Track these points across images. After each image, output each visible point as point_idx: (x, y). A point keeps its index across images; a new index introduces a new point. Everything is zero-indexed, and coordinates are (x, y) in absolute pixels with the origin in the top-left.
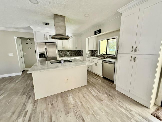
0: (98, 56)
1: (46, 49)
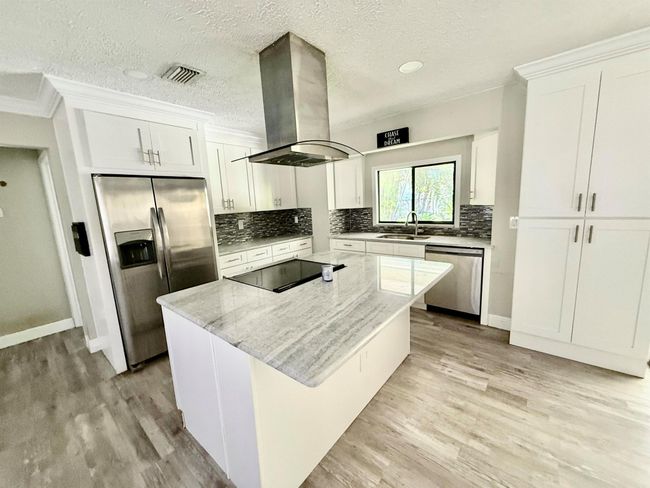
1: (157, 215)
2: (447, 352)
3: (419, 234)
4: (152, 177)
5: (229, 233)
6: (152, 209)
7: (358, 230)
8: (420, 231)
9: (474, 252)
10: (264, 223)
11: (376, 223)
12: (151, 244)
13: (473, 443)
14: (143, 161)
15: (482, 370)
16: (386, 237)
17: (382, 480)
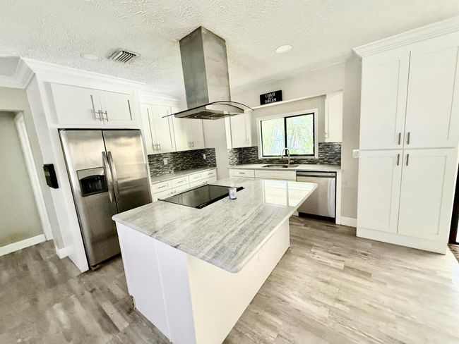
0: (260, 162)
1: (107, 156)
2: (315, 244)
3: (291, 163)
4: (102, 130)
5: (157, 168)
6: (103, 153)
7: (248, 162)
8: (292, 161)
9: (330, 174)
10: (181, 160)
11: (260, 157)
12: (103, 178)
13: (338, 305)
14: (95, 118)
15: (339, 255)
16: (268, 166)
17: (279, 335)
